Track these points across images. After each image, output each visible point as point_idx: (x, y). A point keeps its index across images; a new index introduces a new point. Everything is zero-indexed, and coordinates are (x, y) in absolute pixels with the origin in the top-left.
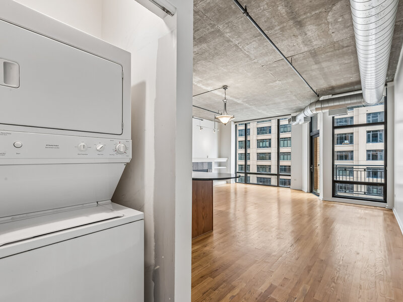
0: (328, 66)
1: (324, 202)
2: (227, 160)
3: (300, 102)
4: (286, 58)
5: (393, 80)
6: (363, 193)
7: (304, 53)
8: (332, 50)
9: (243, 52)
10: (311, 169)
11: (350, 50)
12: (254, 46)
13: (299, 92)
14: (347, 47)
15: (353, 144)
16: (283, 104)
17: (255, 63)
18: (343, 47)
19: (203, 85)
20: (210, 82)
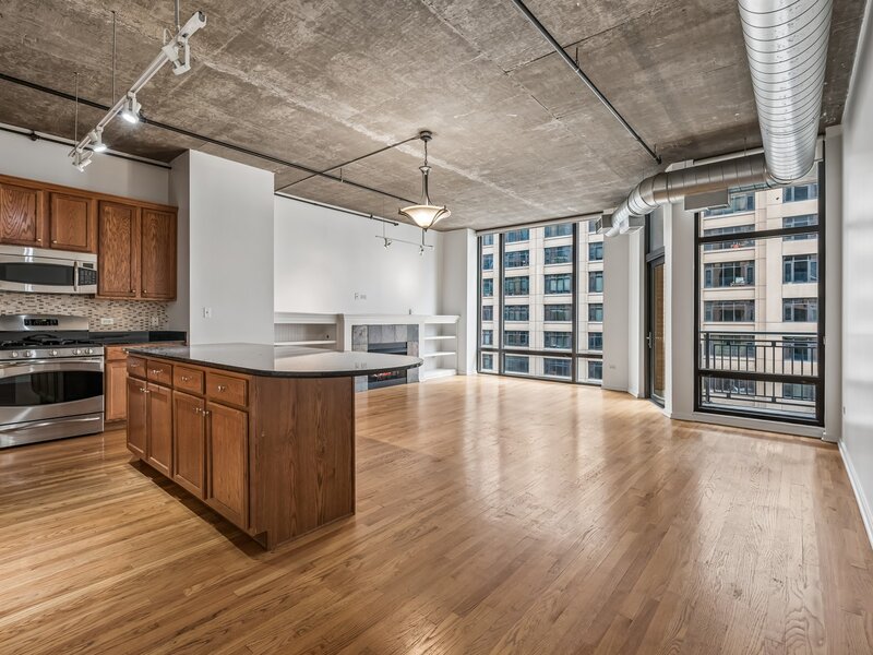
0: (677, 76)
1: (674, 424)
2: (458, 321)
3: (621, 180)
4: (562, 49)
5: (838, 122)
6: (770, 400)
7: (608, 34)
8: (681, 24)
9: (444, 28)
10: (647, 342)
11: (728, 27)
12: (470, 8)
13: (613, 152)
14: (719, 14)
15: (754, 285)
16: (579, 184)
17: (483, 62)
18: (709, 16)
19: (368, 128)
20: (383, 119)
